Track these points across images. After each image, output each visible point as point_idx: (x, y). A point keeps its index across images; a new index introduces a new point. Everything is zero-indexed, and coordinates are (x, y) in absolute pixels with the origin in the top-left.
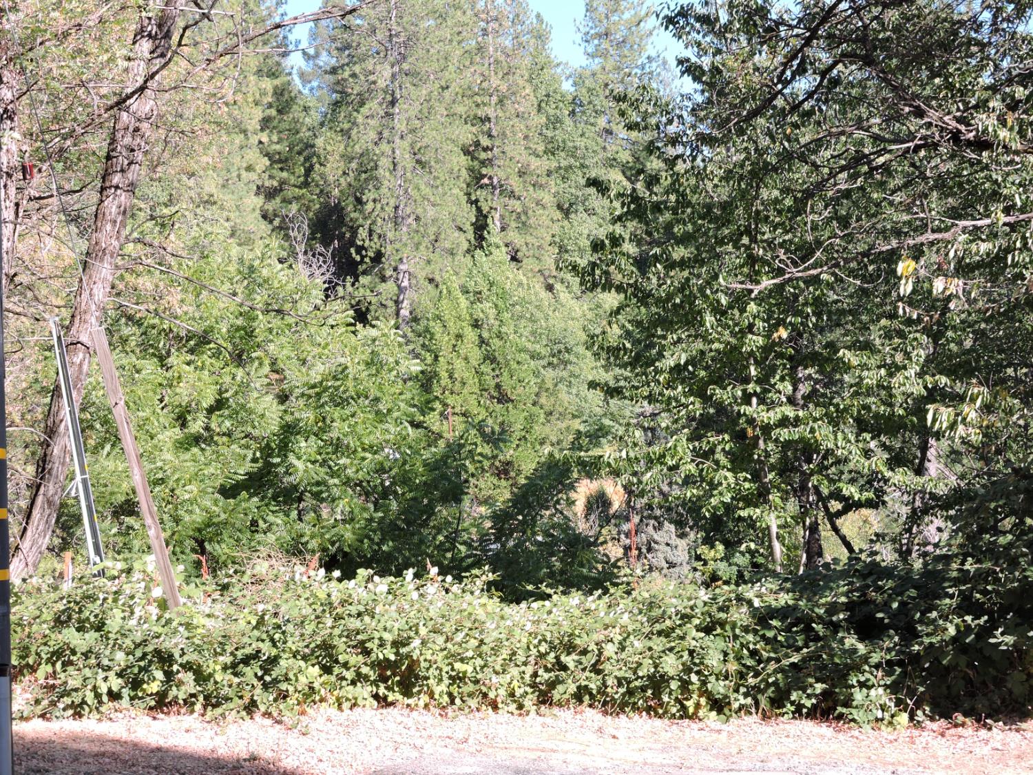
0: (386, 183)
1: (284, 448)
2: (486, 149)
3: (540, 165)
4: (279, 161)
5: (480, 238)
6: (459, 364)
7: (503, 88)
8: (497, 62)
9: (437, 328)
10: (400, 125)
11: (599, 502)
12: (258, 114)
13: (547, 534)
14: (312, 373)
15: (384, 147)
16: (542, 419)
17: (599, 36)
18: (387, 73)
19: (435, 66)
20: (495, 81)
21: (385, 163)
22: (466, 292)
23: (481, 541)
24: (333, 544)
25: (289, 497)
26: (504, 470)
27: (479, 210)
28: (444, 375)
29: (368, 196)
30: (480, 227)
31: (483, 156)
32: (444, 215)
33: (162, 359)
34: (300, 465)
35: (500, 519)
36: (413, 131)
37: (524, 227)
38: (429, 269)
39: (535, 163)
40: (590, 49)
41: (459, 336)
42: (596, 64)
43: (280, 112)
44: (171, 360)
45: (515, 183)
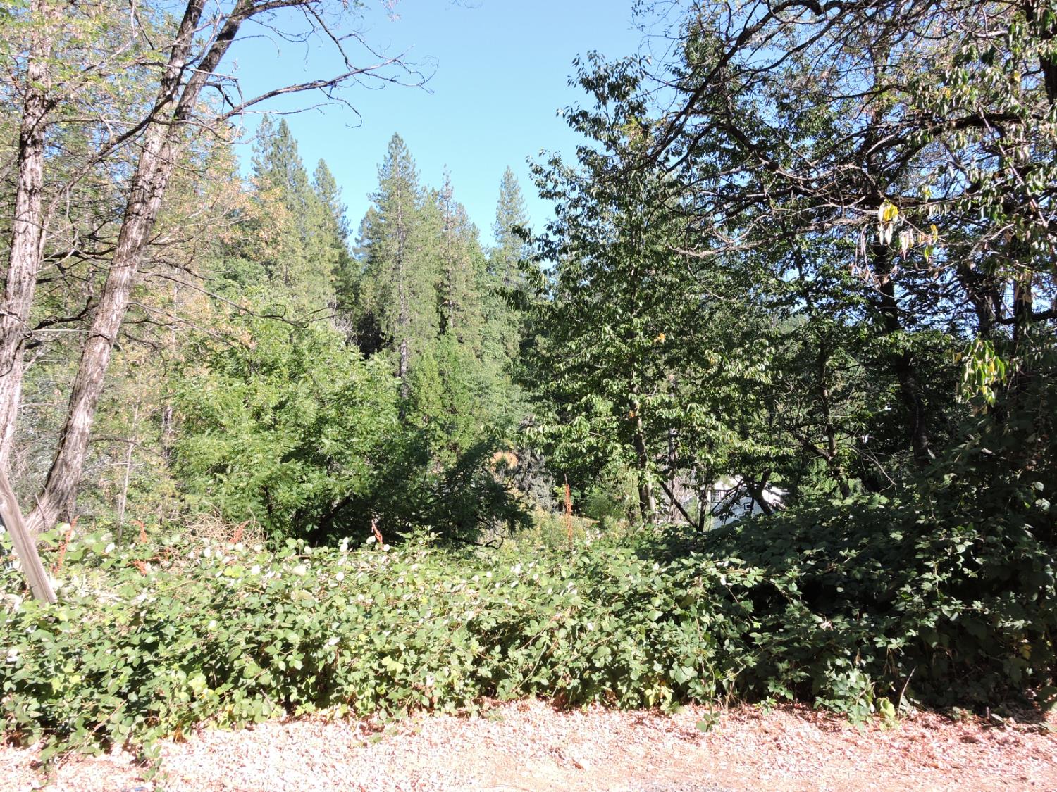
0: (397, 302)
1: (319, 432)
2: (446, 286)
3: (473, 295)
4: (341, 291)
5: (443, 332)
6: (431, 393)
7: (456, 256)
8: (453, 243)
9: (420, 375)
10: (402, 273)
11: (502, 464)
12: (331, 266)
13: (477, 483)
14: (336, 386)
15: (395, 283)
16: (474, 421)
17: (503, 232)
18: (396, 246)
19: (421, 244)
20: (451, 252)
21: (395, 291)
22: (435, 356)
23: (439, 487)
24: (348, 490)
25: (322, 462)
26: (454, 447)
27: (443, 317)
28: (424, 399)
29: (387, 308)
30: (443, 325)
31: (445, 289)
32: (425, 318)
33: (246, 378)
34: (327, 442)
35: (451, 474)
36: (410, 276)
37: (465, 326)
38: (417, 345)
39: (471, 294)
40: (499, 239)
41: (432, 379)
42: (501, 246)
43: (342, 265)
44: (252, 379)
45: (461, 303)
